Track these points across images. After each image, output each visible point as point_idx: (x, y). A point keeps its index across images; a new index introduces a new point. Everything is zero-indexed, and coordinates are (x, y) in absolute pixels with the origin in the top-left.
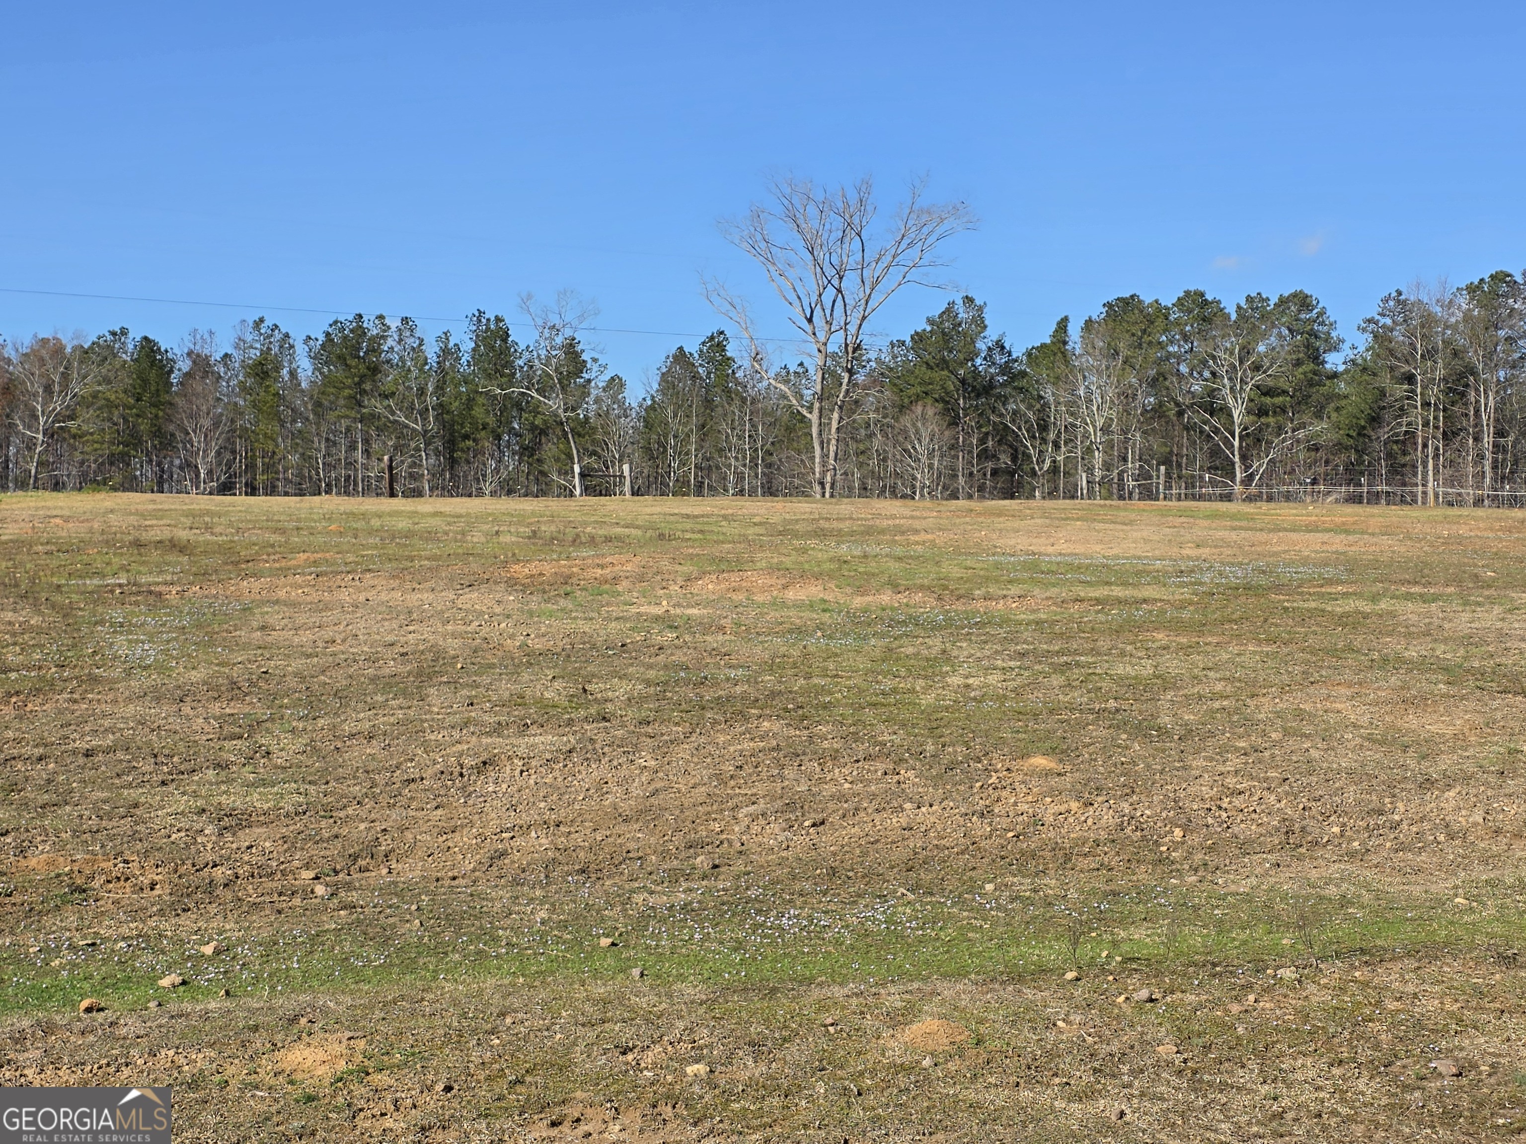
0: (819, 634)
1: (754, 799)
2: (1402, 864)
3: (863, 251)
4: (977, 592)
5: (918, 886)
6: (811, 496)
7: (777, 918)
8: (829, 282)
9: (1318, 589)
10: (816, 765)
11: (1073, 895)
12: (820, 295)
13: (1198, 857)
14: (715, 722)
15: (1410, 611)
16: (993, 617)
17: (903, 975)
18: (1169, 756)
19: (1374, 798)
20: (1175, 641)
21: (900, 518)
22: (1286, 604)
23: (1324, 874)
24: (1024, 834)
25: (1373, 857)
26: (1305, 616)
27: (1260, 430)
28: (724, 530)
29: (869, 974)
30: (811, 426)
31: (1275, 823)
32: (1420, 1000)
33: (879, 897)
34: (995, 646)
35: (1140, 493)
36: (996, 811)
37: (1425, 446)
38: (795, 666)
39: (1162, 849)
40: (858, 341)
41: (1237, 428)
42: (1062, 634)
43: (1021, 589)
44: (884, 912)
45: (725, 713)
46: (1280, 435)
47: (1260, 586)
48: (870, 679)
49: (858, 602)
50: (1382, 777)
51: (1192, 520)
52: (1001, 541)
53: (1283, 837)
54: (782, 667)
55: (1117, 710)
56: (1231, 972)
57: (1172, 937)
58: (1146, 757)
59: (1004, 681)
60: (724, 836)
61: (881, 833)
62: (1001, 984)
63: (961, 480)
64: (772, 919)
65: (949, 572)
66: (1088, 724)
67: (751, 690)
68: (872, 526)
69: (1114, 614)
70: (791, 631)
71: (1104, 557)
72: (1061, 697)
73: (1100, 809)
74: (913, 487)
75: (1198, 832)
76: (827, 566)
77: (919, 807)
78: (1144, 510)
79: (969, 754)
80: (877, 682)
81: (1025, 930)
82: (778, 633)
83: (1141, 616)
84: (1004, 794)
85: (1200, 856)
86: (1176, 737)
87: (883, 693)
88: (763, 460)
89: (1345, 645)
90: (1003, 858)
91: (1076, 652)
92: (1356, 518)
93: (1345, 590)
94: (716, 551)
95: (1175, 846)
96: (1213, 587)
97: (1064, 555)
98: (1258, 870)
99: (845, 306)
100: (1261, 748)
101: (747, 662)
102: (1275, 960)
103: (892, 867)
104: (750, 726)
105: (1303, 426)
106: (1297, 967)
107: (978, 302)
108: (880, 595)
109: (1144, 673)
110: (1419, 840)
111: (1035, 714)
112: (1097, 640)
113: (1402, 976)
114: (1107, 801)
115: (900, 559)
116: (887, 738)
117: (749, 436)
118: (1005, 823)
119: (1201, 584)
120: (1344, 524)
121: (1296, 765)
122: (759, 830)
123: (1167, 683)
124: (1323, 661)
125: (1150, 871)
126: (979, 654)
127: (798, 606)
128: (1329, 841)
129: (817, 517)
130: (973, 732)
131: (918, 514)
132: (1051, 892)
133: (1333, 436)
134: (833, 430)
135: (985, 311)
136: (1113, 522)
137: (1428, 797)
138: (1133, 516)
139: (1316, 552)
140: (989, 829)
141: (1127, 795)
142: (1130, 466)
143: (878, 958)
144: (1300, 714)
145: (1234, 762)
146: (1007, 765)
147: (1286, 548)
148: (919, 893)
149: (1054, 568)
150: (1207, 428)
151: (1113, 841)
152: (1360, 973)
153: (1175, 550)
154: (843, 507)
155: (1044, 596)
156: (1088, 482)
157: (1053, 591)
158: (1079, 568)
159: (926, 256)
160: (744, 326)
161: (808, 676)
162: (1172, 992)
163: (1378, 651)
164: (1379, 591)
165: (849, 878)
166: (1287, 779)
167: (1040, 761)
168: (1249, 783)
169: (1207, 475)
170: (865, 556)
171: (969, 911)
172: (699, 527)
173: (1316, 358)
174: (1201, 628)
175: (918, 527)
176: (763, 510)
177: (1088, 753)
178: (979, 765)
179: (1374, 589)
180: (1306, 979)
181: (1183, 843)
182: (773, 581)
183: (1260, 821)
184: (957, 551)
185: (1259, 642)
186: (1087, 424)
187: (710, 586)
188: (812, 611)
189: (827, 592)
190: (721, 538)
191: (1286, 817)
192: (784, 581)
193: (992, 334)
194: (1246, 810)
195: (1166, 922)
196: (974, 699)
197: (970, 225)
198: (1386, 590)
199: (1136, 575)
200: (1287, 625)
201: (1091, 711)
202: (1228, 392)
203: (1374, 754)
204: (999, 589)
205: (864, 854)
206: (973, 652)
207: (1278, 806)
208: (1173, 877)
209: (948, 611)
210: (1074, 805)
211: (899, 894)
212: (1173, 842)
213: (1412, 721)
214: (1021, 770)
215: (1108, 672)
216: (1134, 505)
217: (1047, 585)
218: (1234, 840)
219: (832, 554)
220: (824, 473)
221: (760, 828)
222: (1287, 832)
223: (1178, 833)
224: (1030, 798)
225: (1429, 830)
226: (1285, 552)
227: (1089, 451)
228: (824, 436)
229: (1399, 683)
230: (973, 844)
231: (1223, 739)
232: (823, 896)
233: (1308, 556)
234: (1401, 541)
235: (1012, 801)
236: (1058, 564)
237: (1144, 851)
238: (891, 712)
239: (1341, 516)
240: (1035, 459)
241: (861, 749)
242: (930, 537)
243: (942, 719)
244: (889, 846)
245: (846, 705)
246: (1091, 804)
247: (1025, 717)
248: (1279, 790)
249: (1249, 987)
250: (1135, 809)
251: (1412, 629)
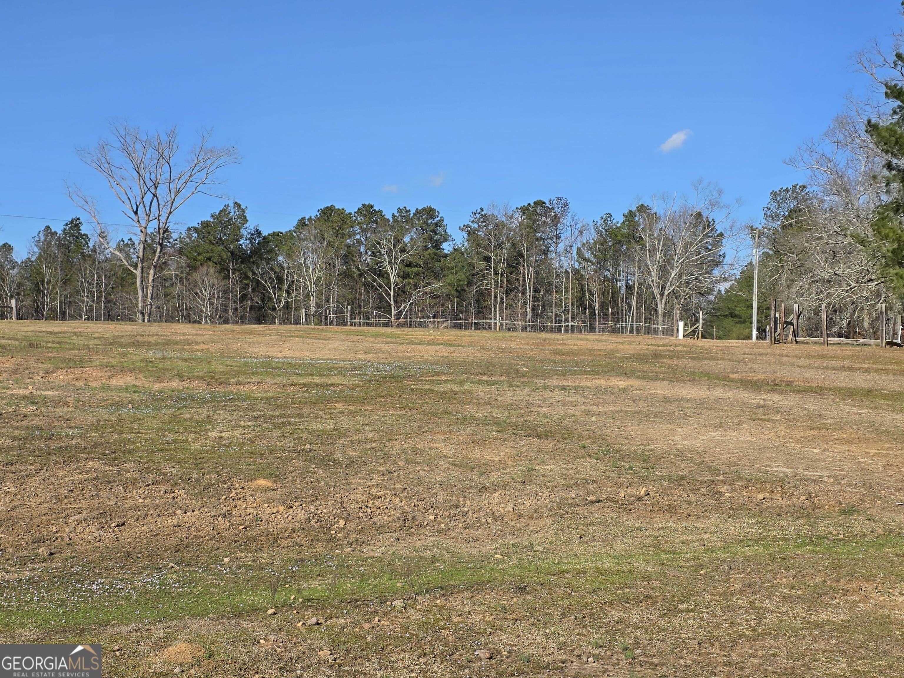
0: (130, 406)
1: (79, 510)
2: (467, 536)
3: (171, 172)
4: (232, 380)
5: (182, 561)
6: (136, 321)
7: (90, 584)
8: (149, 190)
9: (431, 378)
10: (121, 488)
11: (277, 562)
12: (143, 198)
13: (353, 536)
14: (57, 463)
15: (480, 391)
16: (241, 395)
17: (168, 617)
18: (339, 477)
19: (454, 498)
20: (347, 409)
21: (189, 335)
22: (412, 386)
23: (424, 544)
24: (250, 527)
25: (452, 532)
26: (422, 394)
27: (404, 286)
28: (74, 342)
29: (145, 617)
30: (136, 278)
31: (398, 514)
32: (472, 616)
33: (157, 569)
34: (240, 413)
35: (337, 322)
36: (234, 513)
37: (496, 297)
38: (112, 426)
39: (332, 532)
40: (166, 227)
41: (392, 284)
42: (282, 405)
43: (259, 378)
44: (159, 578)
45: (64, 457)
46: (416, 289)
47: (399, 376)
48: (160, 434)
49: (157, 386)
50: (459, 486)
51: (364, 338)
52: (250, 349)
53: (402, 523)
54: (103, 427)
55: (311, 450)
56: (366, 605)
57: (334, 585)
58: (326, 478)
59: (244, 434)
60: (59, 535)
61: (160, 529)
62: (228, 619)
63: (231, 312)
64: (86, 586)
65: (216, 368)
66: (292, 459)
67: (82, 442)
68: (170, 340)
69: (314, 393)
70: (111, 405)
71: (311, 359)
72: (278, 443)
73: (296, 510)
74: (201, 316)
75: (354, 522)
76: (138, 364)
77: (186, 513)
78: (337, 332)
79: (219, 479)
80: (164, 436)
81: (246, 585)
82: (103, 406)
83: (329, 394)
84: (239, 502)
85: (354, 536)
86: (344, 466)
87: (168, 443)
88: (105, 298)
89: (443, 410)
90: (236, 542)
91: (289, 416)
92: (456, 337)
93: (446, 378)
94: (68, 355)
95: (340, 530)
96: (372, 377)
97: (287, 358)
98: (387, 543)
99: (159, 204)
100: (392, 471)
101: (81, 425)
102: (392, 596)
103: (166, 550)
104: (80, 464)
105: (429, 284)
106: (404, 600)
107: (243, 207)
108: (171, 382)
109: (328, 428)
110: (478, 524)
111: (261, 454)
112: (302, 409)
113: (463, 601)
114: (301, 505)
115: (186, 360)
116: (168, 470)
117: (96, 283)
118: (238, 520)
119: (365, 375)
120: (449, 340)
121: (411, 480)
122: (82, 530)
123: (341, 433)
124: (431, 419)
125: (324, 546)
126: (230, 418)
127: (118, 389)
128: (428, 524)
129: (135, 333)
130: (223, 465)
131: (200, 332)
132: (264, 561)
133: (445, 290)
134: (150, 280)
135: (246, 212)
136: (319, 339)
137: (483, 497)
138: (330, 335)
139: (432, 356)
140: (228, 525)
141: (313, 501)
142: (331, 305)
143: (152, 607)
144: (415, 451)
145: (377, 479)
146: (242, 485)
147: (416, 354)
148: (182, 566)
149: (280, 366)
150: (375, 284)
151: (304, 529)
152: (439, 601)
153: (353, 355)
154: (153, 328)
155: (273, 383)
156: (306, 315)
157: (278, 380)
158: (295, 366)
159: (210, 177)
160: (93, 215)
161: (121, 433)
162: (331, 618)
163: (461, 414)
164: (464, 379)
165: (138, 558)
166: (406, 489)
167: (262, 482)
168: (384, 492)
169: (375, 312)
170: (164, 358)
171: (212, 575)
172: (58, 340)
173: (437, 246)
174: (363, 401)
175: (199, 341)
176: (102, 329)
177: (291, 476)
178: (225, 486)
179: (462, 378)
180: (409, 606)
181: (344, 529)
182: (103, 374)
183: (389, 514)
184: (222, 355)
185: (396, 409)
186: (306, 281)
187: (61, 377)
188: (127, 392)
189: (137, 381)
190: (72, 346)
191: (404, 511)
192: (110, 374)
193: (251, 225)
194: (382, 508)
195: (331, 576)
196: (225, 445)
197: (236, 161)
198: (468, 378)
199: (328, 370)
200: (412, 399)
201: (295, 451)
202: (387, 264)
203: (455, 473)
204: (246, 378)
205: (149, 543)
206: (226, 416)
207: (400, 504)
208: (338, 549)
209: (213, 392)
210: (281, 508)
211: (169, 566)
212: (339, 528)
213: (477, 453)
214: (251, 488)
215: (307, 427)
216: (332, 328)
217: (275, 376)
218: (374, 525)
219: (142, 357)
220: (144, 307)
221: (83, 529)
222: (405, 520)
223: (342, 522)
224: (255, 505)
225: (483, 516)
226: (415, 356)
227: (307, 296)
228: (144, 283)
229: (471, 432)
230: (218, 534)
231: (371, 466)
232: (121, 570)
233: (427, 359)
234: (479, 350)
235: (244, 507)
236: (283, 363)
237: (321, 534)
238: (172, 455)
239: (447, 336)
240: (275, 301)
241: (151, 477)
242: (206, 347)
243: (203, 458)
244: (165, 537)
245: (143, 451)
246: (292, 507)
247: (255, 456)
248: (401, 495)
249: (376, 612)
250: (318, 509)
251: (481, 401)
